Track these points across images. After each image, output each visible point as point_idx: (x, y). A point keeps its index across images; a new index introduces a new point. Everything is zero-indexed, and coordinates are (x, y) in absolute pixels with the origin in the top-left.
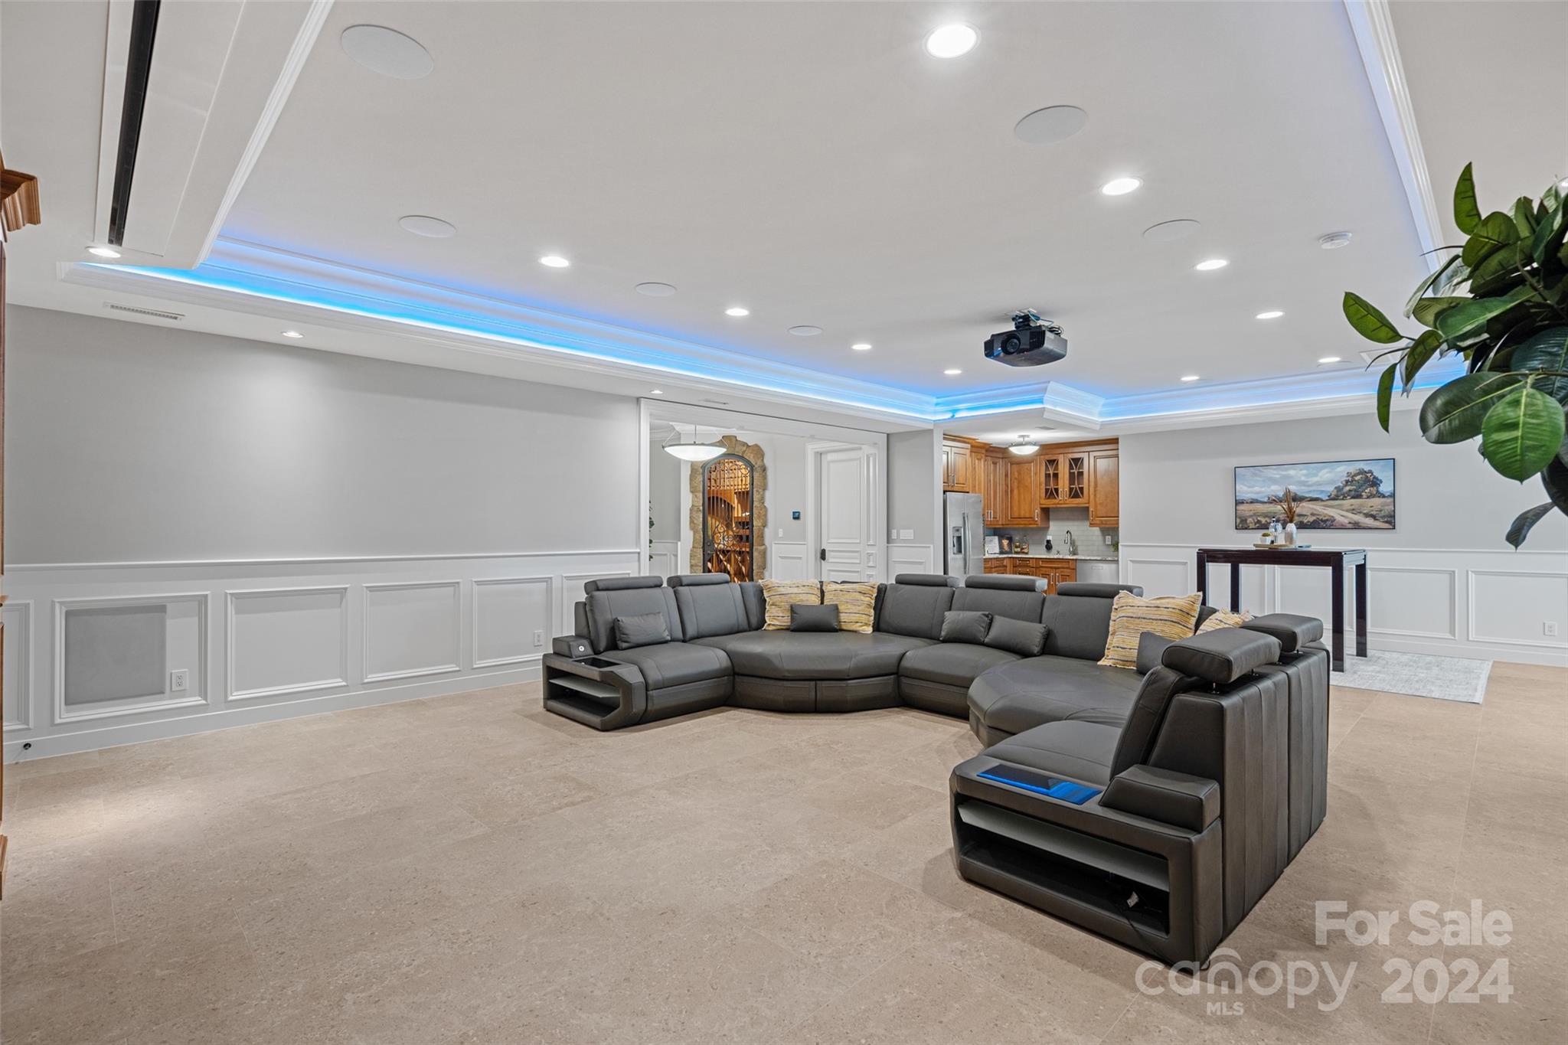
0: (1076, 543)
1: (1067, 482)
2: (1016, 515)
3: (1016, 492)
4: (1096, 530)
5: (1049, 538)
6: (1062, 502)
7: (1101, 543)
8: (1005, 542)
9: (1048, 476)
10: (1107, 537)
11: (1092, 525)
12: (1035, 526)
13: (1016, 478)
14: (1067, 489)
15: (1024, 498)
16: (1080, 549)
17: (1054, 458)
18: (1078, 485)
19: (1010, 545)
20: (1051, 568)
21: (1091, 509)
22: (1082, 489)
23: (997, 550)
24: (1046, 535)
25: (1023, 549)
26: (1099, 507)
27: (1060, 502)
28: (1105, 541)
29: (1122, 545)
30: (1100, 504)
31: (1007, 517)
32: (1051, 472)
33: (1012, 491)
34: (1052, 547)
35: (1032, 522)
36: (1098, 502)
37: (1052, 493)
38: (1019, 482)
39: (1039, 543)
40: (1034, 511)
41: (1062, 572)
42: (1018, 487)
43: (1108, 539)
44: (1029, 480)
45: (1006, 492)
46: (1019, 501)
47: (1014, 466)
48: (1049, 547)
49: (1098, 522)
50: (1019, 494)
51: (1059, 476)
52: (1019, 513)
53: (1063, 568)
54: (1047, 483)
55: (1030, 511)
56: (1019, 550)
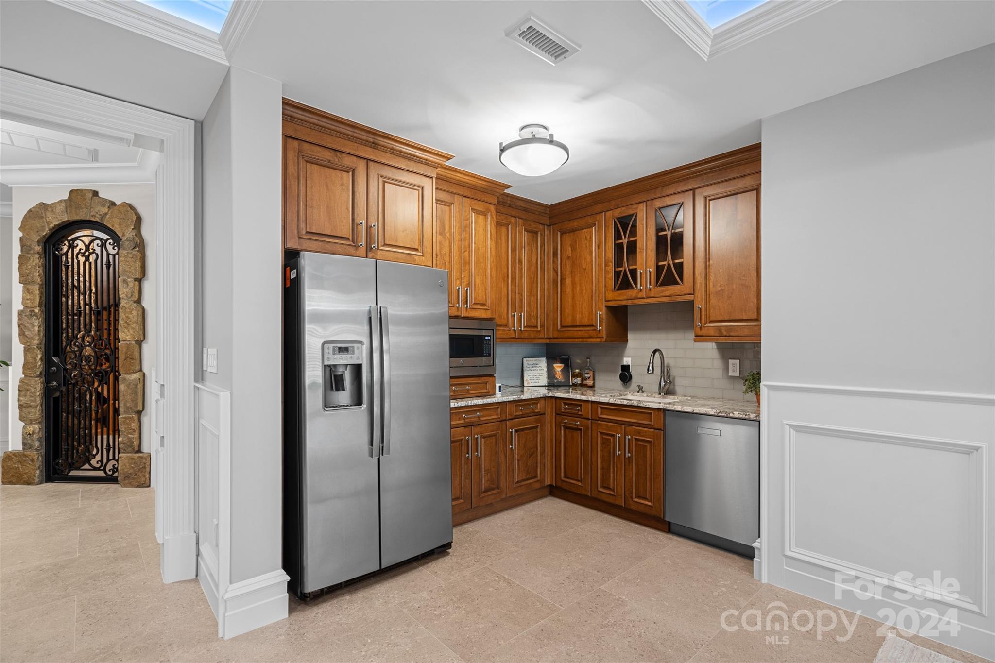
0: (674, 372)
1: (652, 255)
2: (569, 321)
3: (568, 281)
4: (710, 348)
5: (627, 361)
6: (643, 294)
7: (718, 373)
8: (558, 367)
9: (619, 248)
10: (731, 361)
11: (699, 338)
12: (598, 340)
13: (569, 258)
14: (652, 269)
15: (581, 290)
16: (680, 384)
17: (630, 212)
18: (673, 259)
19: (565, 370)
20: (617, 422)
21: (698, 305)
22: (680, 267)
23: (544, 381)
24: (621, 356)
25: (586, 379)
26: (713, 301)
27: (640, 295)
28: (726, 368)
29: (769, 387)
30: (717, 293)
31: (555, 324)
32: (625, 241)
33: (563, 279)
34: (631, 377)
35: (593, 333)
36: (712, 289)
37: (624, 281)
38: (573, 264)
39: (610, 371)
40: (596, 314)
41: (639, 433)
42: (572, 272)
43: (734, 367)
44: (588, 259)
45: (555, 282)
46: (573, 298)
47: (566, 236)
48: (626, 376)
49: (712, 332)
50: (574, 284)
51: (639, 245)
52: (574, 319)
53: (639, 425)
54: (618, 262)
55: (591, 312)
56: (579, 380)
